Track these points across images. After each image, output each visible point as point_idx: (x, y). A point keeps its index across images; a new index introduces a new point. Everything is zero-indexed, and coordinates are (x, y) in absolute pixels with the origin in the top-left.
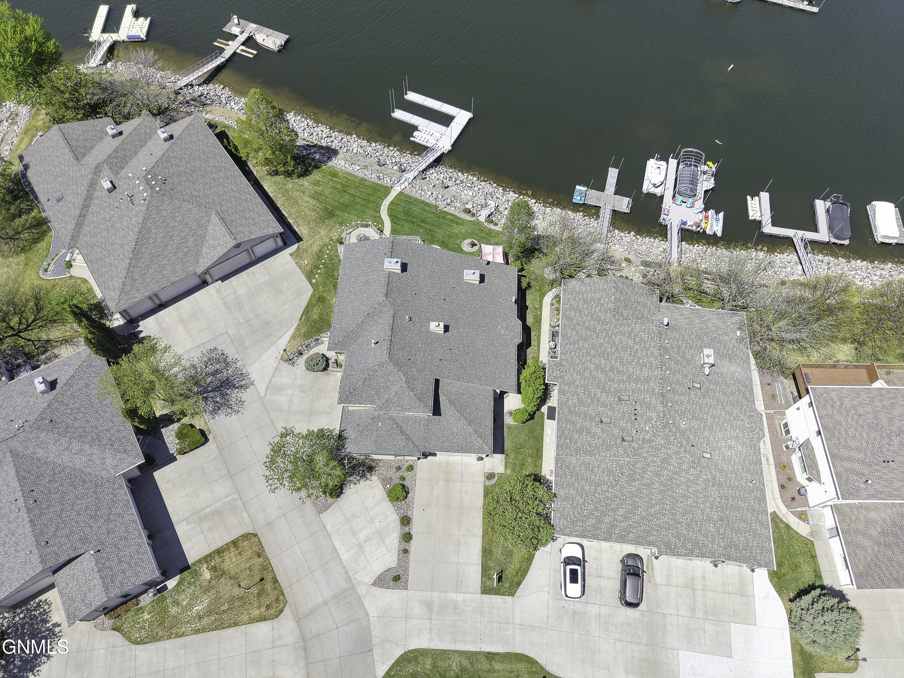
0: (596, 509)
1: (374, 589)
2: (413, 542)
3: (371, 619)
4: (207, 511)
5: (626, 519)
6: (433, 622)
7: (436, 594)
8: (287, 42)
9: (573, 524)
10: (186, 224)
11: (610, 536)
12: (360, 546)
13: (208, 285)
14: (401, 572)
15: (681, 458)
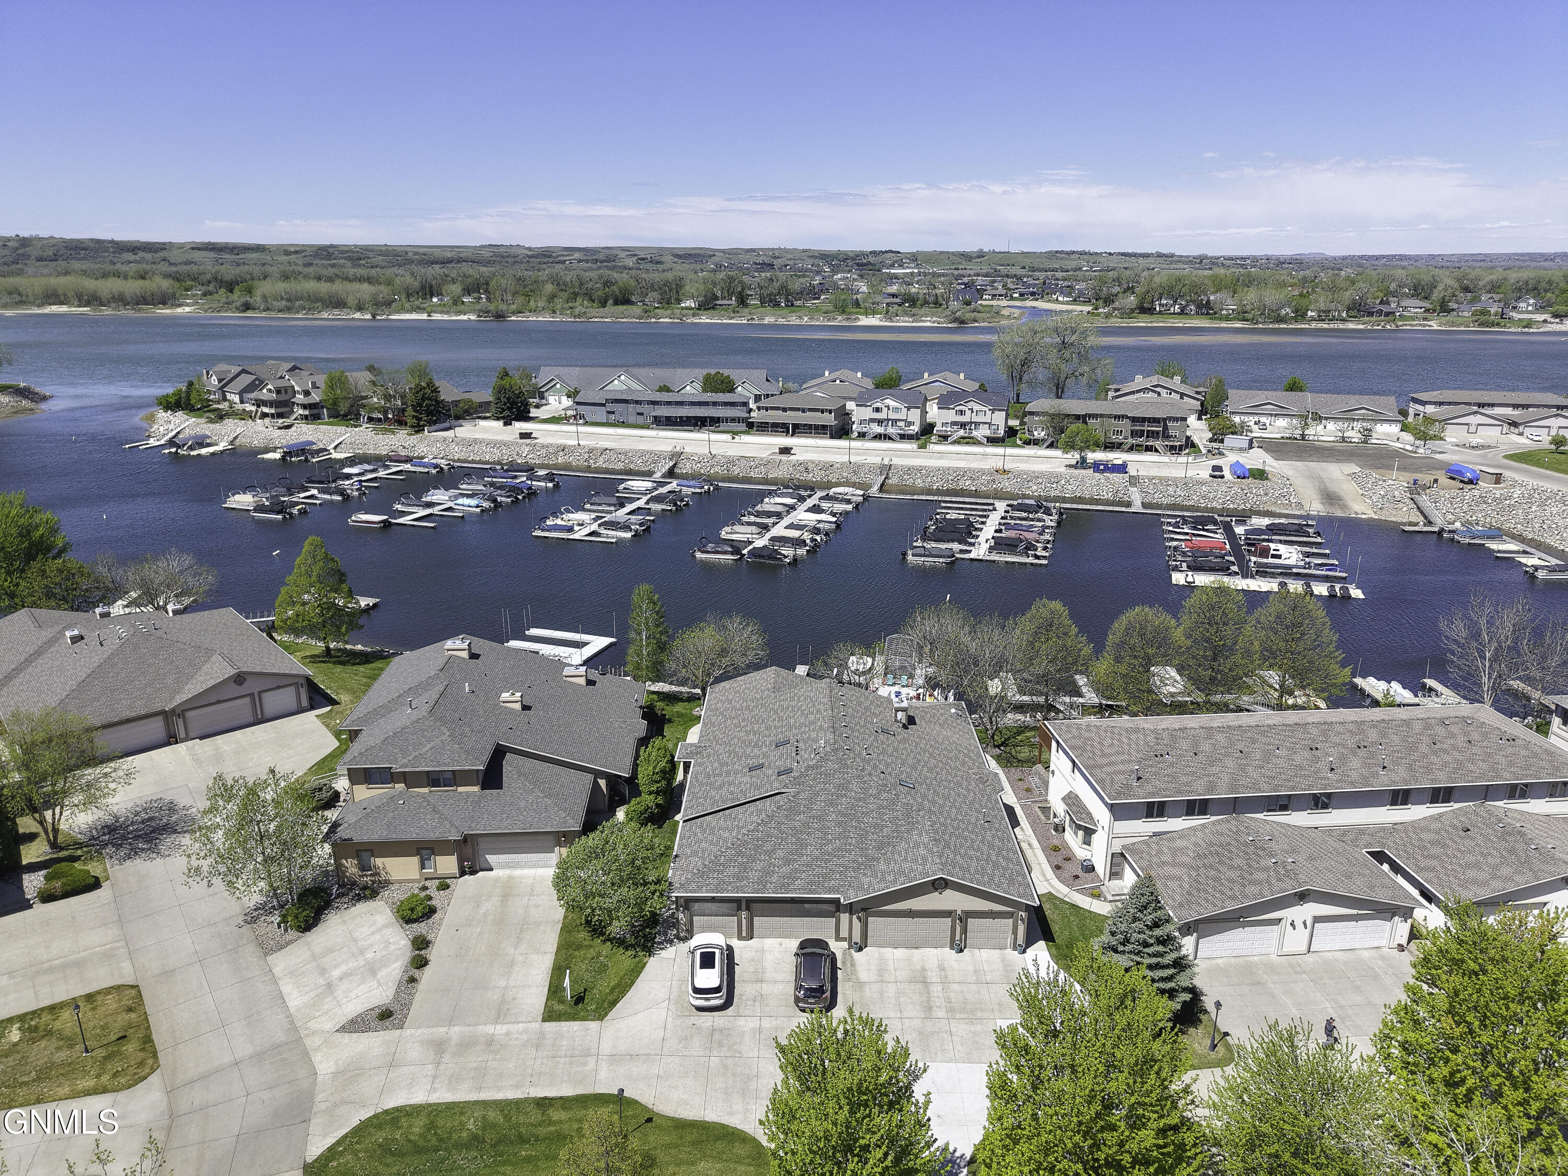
0: (740, 854)
1: (339, 1035)
2: (428, 970)
3: (320, 1079)
4: (57, 962)
5: (787, 862)
6: (442, 1067)
7: (457, 1028)
8: (375, 605)
9: (702, 877)
10: (172, 662)
11: (765, 886)
12: (330, 986)
13: (177, 743)
14: (395, 1007)
15: (865, 782)
